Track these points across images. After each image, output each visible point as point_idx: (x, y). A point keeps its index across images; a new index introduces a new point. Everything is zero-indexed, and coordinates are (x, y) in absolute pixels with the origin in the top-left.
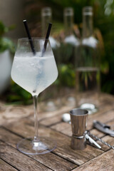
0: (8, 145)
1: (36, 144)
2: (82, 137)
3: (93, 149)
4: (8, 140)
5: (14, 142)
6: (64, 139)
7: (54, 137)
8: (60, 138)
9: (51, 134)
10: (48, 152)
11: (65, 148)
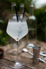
0: (4, 65)
1: (17, 63)
2: (38, 59)
3: (43, 63)
4: (3, 63)
5: (6, 63)
6: (27, 60)
7: (23, 60)
8: (26, 60)
9: (21, 58)
10: (24, 66)
11: (30, 64)
